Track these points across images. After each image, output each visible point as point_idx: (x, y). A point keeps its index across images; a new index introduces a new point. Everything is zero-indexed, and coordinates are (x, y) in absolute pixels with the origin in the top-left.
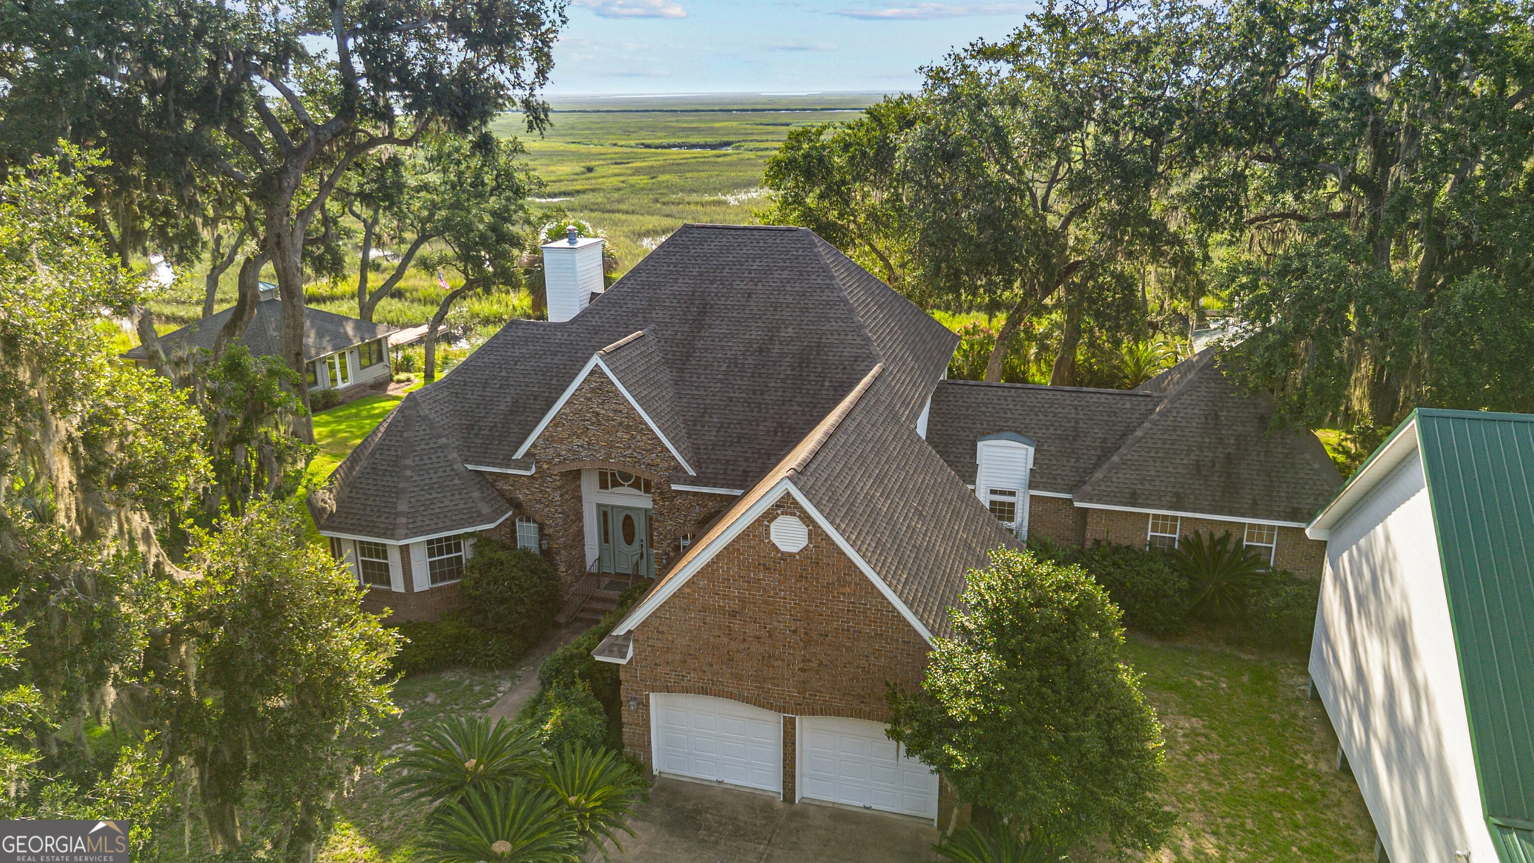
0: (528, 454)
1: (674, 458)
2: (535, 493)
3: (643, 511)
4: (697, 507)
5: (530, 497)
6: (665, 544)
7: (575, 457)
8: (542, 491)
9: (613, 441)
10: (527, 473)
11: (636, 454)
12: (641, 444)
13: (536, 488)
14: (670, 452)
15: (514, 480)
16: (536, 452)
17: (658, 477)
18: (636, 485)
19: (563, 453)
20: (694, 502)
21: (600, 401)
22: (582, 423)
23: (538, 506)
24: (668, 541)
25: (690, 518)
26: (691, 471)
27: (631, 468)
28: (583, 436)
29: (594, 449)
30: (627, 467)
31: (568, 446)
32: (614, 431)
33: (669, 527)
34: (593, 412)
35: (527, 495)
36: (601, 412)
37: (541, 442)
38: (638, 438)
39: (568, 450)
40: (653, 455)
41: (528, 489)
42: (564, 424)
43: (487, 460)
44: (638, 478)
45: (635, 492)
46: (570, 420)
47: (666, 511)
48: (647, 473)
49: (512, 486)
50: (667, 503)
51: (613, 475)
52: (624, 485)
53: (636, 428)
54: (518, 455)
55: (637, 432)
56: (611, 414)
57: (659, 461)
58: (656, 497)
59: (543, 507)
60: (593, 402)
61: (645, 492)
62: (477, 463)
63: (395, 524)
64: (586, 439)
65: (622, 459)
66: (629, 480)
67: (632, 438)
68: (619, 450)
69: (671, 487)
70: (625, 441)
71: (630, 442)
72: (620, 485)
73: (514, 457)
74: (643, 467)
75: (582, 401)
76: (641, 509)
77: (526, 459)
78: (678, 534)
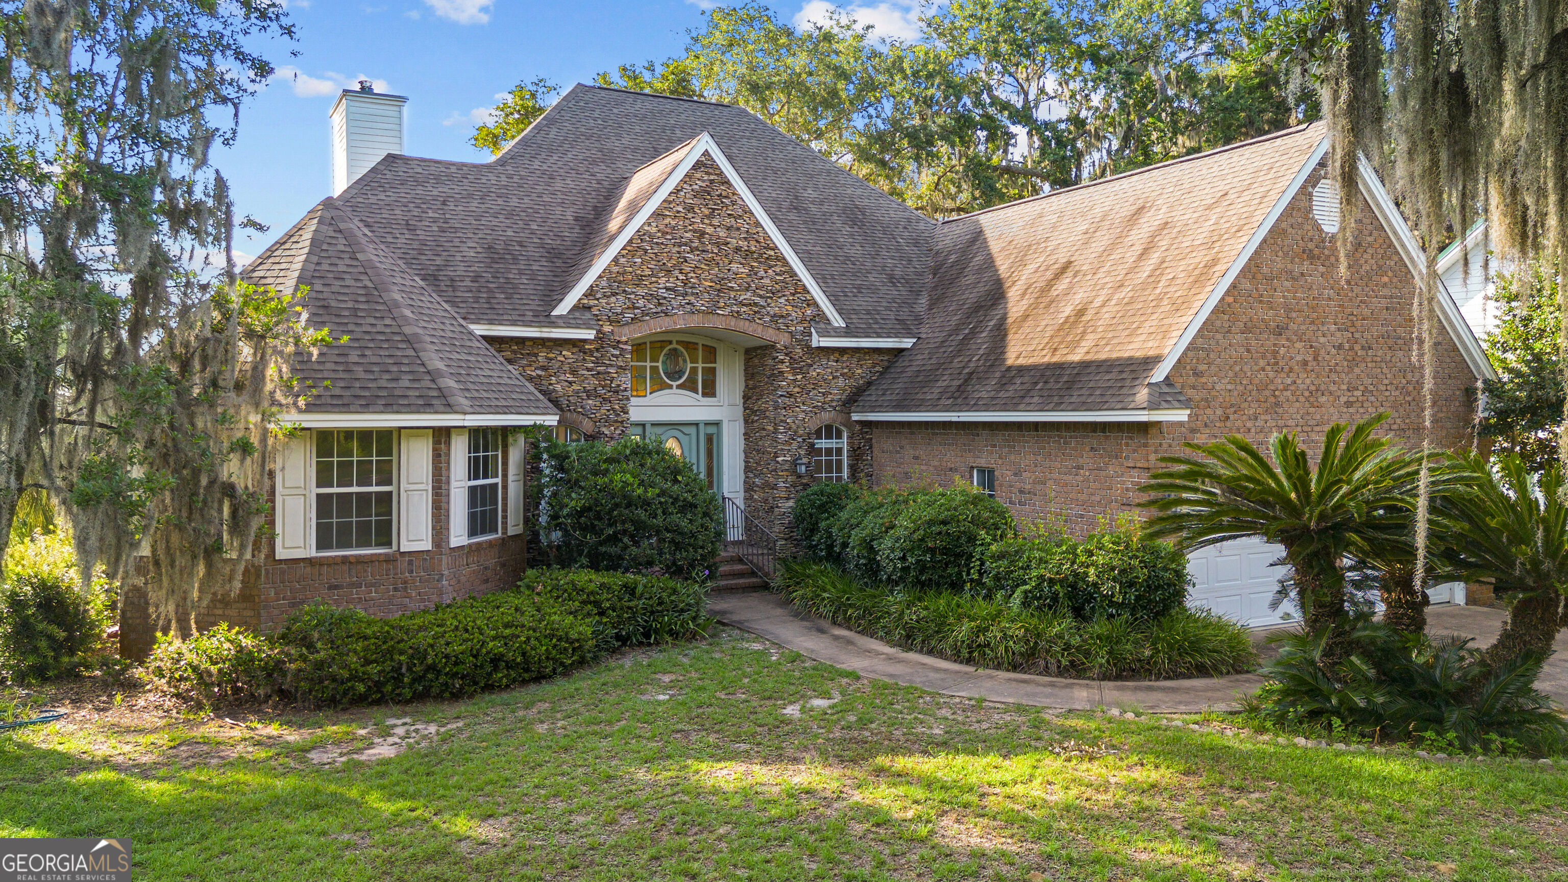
0: (578, 307)
1: (812, 304)
2: (586, 378)
3: (702, 426)
4: (841, 379)
5: (575, 387)
6: (795, 445)
7: (659, 309)
8: (599, 373)
9: (723, 279)
10: (590, 334)
11: (757, 300)
12: (766, 281)
13: (588, 370)
14: (809, 292)
15: (547, 358)
16: (592, 303)
17: (786, 335)
18: (690, 386)
19: (641, 303)
20: (837, 371)
21: (707, 212)
22: (677, 249)
23: (590, 402)
24: (800, 440)
25: (830, 397)
26: (838, 321)
27: (747, 323)
28: (677, 272)
29: (693, 294)
30: (742, 323)
31: (650, 289)
32: (727, 261)
33: (801, 416)
34: (695, 231)
35: (570, 383)
36: (707, 231)
37: (604, 283)
38: (762, 273)
39: (650, 297)
40: (782, 300)
41: (574, 372)
42: (646, 251)
43: (505, 317)
44: (694, 371)
45: (686, 397)
46: (657, 243)
47: (797, 389)
48: (771, 331)
49: (544, 368)
50: (799, 377)
51: (654, 370)
52: (671, 387)
53: (761, 255)
54: (563, 309)
55: (760, 262)
56: (722, 233)
57: (790, 308)
58: (784, 368)
59: (598, 404)
60: (695, 213)
61: (705, 395)
62: (491, 322)
63: (439, 389)
64: (681, 277)
65: (735, 308)
66: (680, 377)
67: (753, 272)
68: (732, 294)
69: (814, 344)
70: (742, 278)
71: (749, 280)
72: (664, 386)
73: (555, 313)
74: (767, 319)
75: (678, 212)
76: (696, 424)
77: (577, 314)
78: (813, 425)
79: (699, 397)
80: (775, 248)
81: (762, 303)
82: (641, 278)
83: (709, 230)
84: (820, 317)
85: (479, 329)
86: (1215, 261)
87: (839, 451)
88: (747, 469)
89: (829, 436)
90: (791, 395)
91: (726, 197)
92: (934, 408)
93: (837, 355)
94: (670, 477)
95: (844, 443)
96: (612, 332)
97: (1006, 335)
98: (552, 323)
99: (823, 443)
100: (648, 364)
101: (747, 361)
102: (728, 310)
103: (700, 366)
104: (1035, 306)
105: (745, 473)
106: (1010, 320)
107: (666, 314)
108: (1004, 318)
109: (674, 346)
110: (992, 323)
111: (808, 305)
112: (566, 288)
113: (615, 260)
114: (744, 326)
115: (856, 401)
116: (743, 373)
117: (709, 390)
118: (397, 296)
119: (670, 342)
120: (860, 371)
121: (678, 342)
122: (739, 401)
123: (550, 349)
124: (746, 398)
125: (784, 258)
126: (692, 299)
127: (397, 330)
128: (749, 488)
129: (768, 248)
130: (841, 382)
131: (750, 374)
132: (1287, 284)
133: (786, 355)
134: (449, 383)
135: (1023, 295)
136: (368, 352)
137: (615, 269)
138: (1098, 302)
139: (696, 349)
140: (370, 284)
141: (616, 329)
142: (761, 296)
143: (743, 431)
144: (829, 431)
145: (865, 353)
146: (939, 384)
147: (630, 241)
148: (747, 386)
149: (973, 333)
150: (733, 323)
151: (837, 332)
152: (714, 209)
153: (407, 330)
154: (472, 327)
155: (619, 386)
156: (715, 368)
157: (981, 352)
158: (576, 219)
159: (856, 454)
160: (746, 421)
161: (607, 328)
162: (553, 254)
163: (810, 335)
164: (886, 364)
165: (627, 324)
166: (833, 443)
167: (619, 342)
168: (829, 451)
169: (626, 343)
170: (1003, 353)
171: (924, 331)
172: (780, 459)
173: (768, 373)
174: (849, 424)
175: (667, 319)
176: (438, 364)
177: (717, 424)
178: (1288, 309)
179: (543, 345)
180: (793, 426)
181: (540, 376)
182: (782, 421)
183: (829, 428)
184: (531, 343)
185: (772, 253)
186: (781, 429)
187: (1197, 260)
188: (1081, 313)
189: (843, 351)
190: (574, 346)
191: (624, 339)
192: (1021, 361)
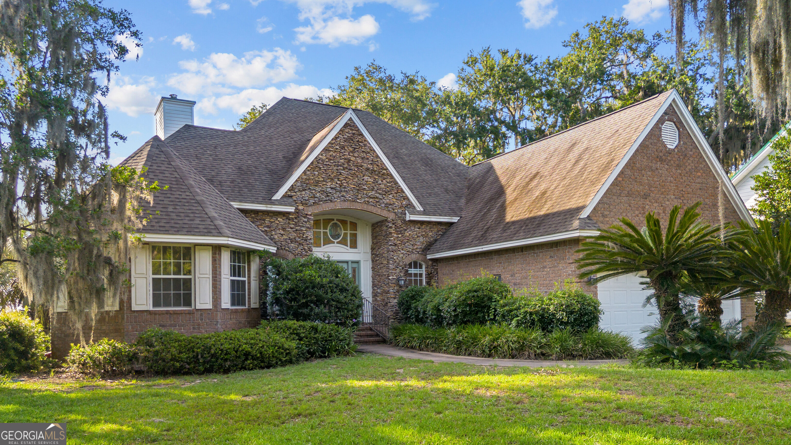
0: (286, 196)
1: (406, 198)
2: (290, 233)
3: (350, 263)
4: (421, 238)
5: (285, 237)
6: (398, 270)
7: (327, 199)
8: (297, 230)
9: (360, 184)
10: (291, 209)
11: (378, 195)
12: (382, 186)
13: (291, 228)
14: (404, 192)
15: (270, 222)
16: (293, 194)
17: (393, 214)
18: (343, 242)
19: (318, 195)
20: (419, 233)
21: (351, 149)
22: (336, 168)
23: (292, 245)
24: (401, 268)
25: (416, 247)
26: (419, 208)
27: (373, 207)
28: (336, 179)
29: (345, 191)
30: (370, 207)
31: (322, 188)
32: (362, 175)
33: (401, 255)
34: (345, 159)
35: (282, 235)
36: (352, 159)
37: (299, 184)
38: (380, 182)
39: (323, 192)
40: (391, 196)
41: (284, 229)
42: (320, 168)
43: (248, 199)
44: (346, 234)
45: (342, 248)
46: (326, 165)
47: (399, 242)
48: (385, 211)
49: (268, 227)
50: (400, 236)
51: (325, 233)
52: (334, 243)
53: (379, 172)
54: (278, 196)
55: (379, 176)
56: (359, 161)
57: (395, 200)
58: (392, 230)
59: (297, 246)
60: (345, 150)
61: (351, 247)
62: (241, 201)
63: (215, 225)
64: (338, 182)
65: (367, 199)
66: (339, 238)
67: (375, 181)
68: (365, 192)
69: (408, 219)
70: (370, 184)
71: (373, 185)
72: (330, 242)
73: (274, 198)
74: (383, 205)
75: (337, 149)
76: (347, 262)
77: (285, 199)
78: (407, 261)
79: (348, 248)
80: (387, 169)
81: (380, 197)
82: (318, 182)
83: (353, 159)
84: (410, 205)
85: (236, 205)
86: (612, 160)
87: (421, 275)
88: (374, 285)
89: (415, 267)
90: (396, 245)
91: (361, 142)
92: (470, 246)
93: (419, 225)
94: (335, 275)
95: (423, 271)
96: (303, 209)
97: (505, 209)
98: (273, 203)
99: (412, 271)
100: (322, 231)
101: (373, 230)
102: (363, 200)
103: (349, 232)
104: (521, 194)
105: (373, 288)
106: (507, 202)
107: (331, 201)
108: (505, 201)
109: (335, 221)
110: (498, 205)
111: (404, 199)
112: (279, 187)
113: (304, 172)
114: (370, 208)
115: (429, 249)
116: (371, 236)
117: (354, 245)
118: (193, 183)
119: (333, 220)
120: (431, 234)
121: (337, 220)
122: (369, 251)
123: (272, 217)
124: (373, 249)
125: (391, 175)
126: (344, 194)
127: (193, 198)
128: (375, 295)
129: (383, 169)
130: (421, 239)
131: (374, 237)
132: (649, 173)
133: (393, 224)
134: (220, 223)
135: (515, 190)
136: (178, 207)
137: (305, 177)
138: (552, 188)
139: (347, 223)
140: (178, 176)
141: (305, 208)
142: (380, 194)
143: (371, 266)
144: (416, 265)
145: (434, 225)
146: (472, 235)
147: (312, 163)
148: (373, 243)
149: (489, 210)
150: (365, 207)
151: (419, 213)
152: (355, 148)
153: (198, 198)
154: (232, 203)
155: (307, 237)
156: (356, 234)
157: (493, 218)
158: (284, 157)
159: (430, 276)
160: (373, 261)
161: (301, 207)
162: (272, 172)
163: (405, 214)
164: (444, 231)
165: (311, 205)
166: (418, 271)
167: (307, 214)
168: (416, 275)
169: (311, 215)
170: (504, 217)
171: (463, 214)
172: (390, 278)
173: (384, 234)
174: (426, 261)
175: (332, 204)
176: (213, 213)
177: (358, 262)
178: (650, 186)
179: (268, 215)
180: (397, 261)
181: (266, 231)
182: (391, 258)
183: (415, 263)
184: (261, 214)
185: (385, 172)
186: (391, 262)
187: (603, 161)
188: (544, 193)
189: (422, 223)
190: (284, 216)
191: (309, 213)
192: (514, 219)
